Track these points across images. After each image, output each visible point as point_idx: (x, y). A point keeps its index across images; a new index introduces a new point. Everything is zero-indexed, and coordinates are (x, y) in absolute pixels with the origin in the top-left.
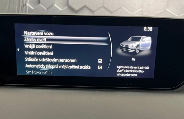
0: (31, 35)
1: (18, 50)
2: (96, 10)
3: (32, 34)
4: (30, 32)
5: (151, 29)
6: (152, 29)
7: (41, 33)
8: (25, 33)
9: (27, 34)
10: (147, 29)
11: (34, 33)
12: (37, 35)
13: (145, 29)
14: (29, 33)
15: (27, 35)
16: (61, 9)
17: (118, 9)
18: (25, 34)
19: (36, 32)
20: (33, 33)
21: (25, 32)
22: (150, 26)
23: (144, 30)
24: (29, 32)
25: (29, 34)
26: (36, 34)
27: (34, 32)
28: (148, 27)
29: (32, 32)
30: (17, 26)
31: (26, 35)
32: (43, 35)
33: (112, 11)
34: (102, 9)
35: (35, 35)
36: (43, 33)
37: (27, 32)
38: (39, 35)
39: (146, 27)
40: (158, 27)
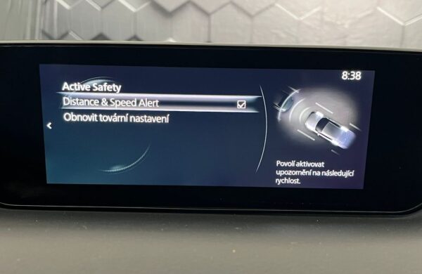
1: (49, 125)
2: (215, 12)
5: (357, 75)
6: (361, 75)
10: (350, 76)
13: (345, 75)
16: (133, 9)
17: (267, 8)
22: (356, 69)
23: (343, 77)
28: (352, 72)
30: (45, 70)
33: (253, 13)
34: (230, 8)
39: (346, 72)
40: (374, 72)
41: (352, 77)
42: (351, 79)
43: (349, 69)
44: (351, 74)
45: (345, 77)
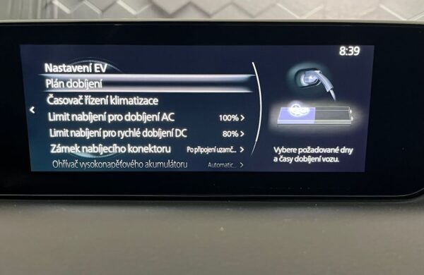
0: (63, 73)
1: (32, 110)
3: (65, 71)
4: (60, 66)
7: (87, 66)
8: (48, 67)
9: (51, 71)
10: (348, 52)
11: (70, 68)
12: (77, 73)
13: (343, 51)
14: (57, 68)
15: (53, 73)
18: (46, 71)
19: (74, 65)
20: (66, 68)
21: (46, 65)
22: (354, 45)
23: (340, 53)
24: (58, 65)
25: (57, 71)
26: (75, 71)
27: (68, 66)
28: (350, 47)
29: (64, 66)
30: (26, 50)
31: (49, 73)
32: (91, 71)
34: (231, 9)
35: (72, 73)
36: (90, 67)
37: (51, 65)
38: (82, 73)
39: (343, 47)
40: (373, 47)
41: (350, 53)
42: (349, 55)
43: (347, 44)
44: (349, 49)
45: (343, 53)
